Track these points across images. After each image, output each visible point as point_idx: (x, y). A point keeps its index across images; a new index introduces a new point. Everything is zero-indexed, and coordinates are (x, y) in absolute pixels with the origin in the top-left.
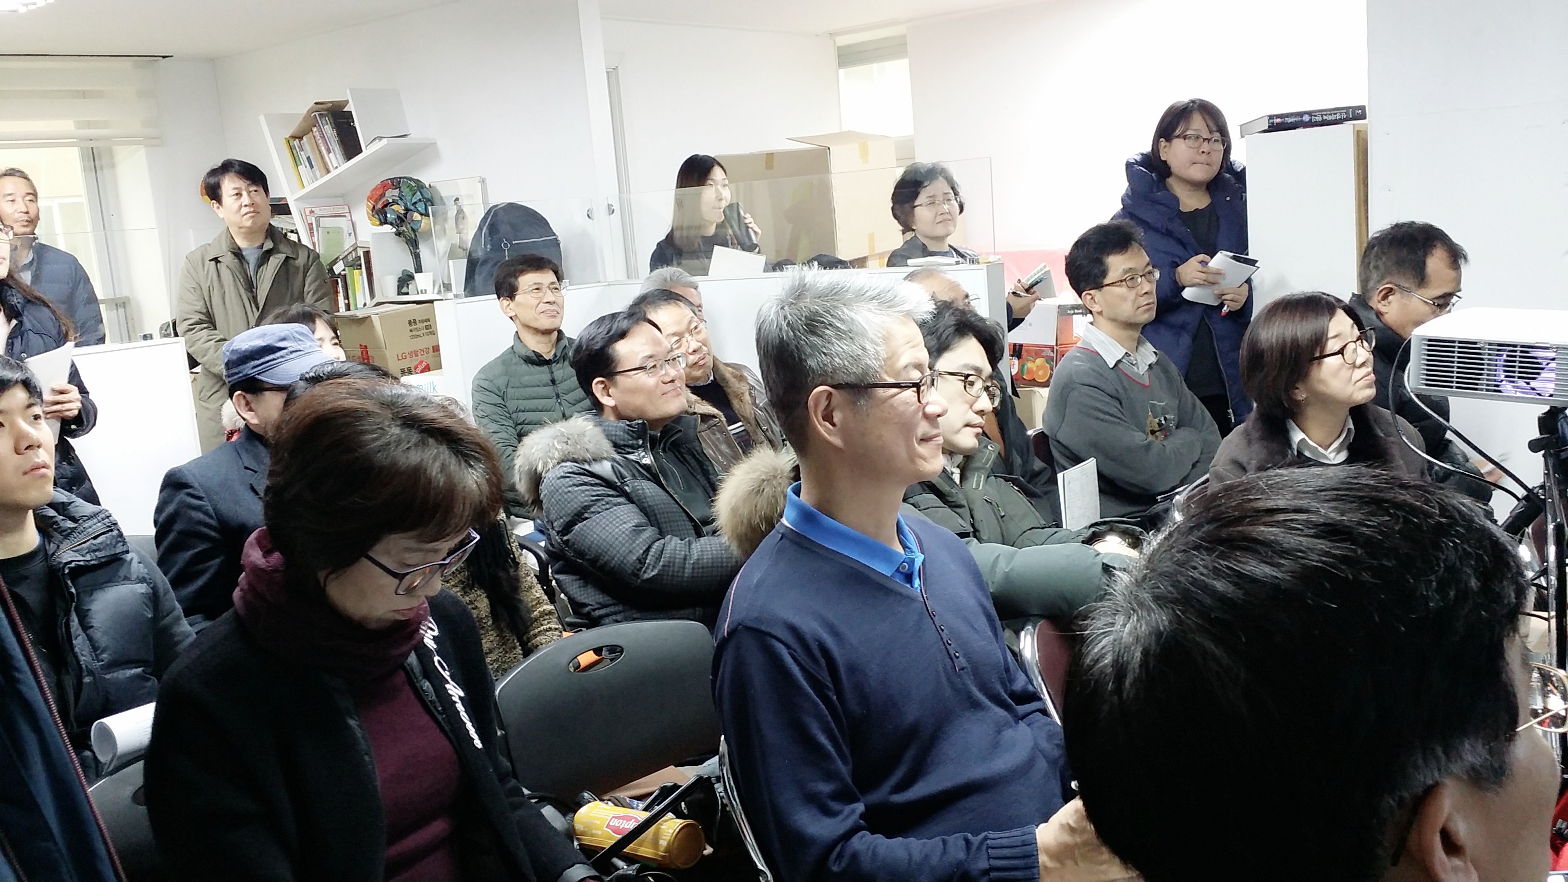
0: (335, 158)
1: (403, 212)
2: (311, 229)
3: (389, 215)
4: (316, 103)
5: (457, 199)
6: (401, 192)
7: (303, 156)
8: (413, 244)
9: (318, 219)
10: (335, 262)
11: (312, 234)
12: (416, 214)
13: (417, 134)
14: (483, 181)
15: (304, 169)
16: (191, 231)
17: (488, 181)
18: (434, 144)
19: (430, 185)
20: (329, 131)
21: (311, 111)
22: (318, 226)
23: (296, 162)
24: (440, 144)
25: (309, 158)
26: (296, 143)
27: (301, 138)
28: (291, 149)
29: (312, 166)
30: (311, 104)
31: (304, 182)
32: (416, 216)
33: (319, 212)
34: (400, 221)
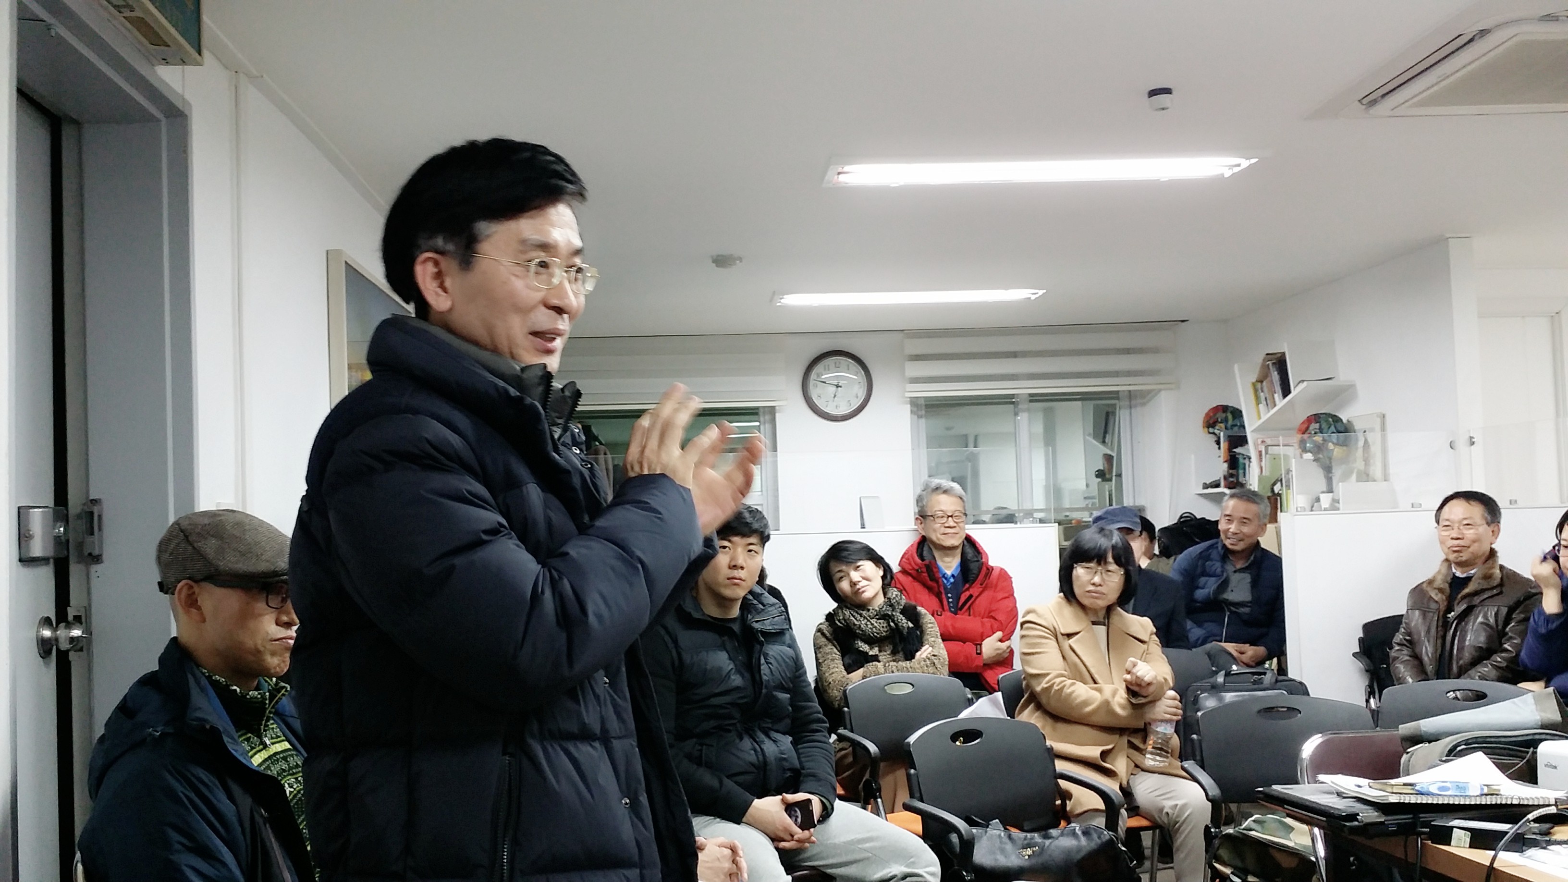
0: (1278, 396)
1: (1322, 442)
2: (1261, 455)
3: (1308, 445)
4: (1267, 354)
6: (1320, 426)
7: (1261, 396)
8: (1328, 470)
9: (1267, 447)
10: (1274, 484)
11: (1261, 460)
12: (1330, 444)
13: (1343, 376)
14: (1383, 417)
15: (1263, 406)
16: (1193, 456)
17: (1388, 419)
18: (1354, 386)
19: (1348, 421)
20: (1275, 376)
21: (1264, 360)
22: (1266, 453)
23: (1258, 401)
24: (1357, 385)
25: (1266, 399)
26: (1259, 385)
27: (1262, 382)
28: (1256, 391)
29: (1267, 405)
30: (1263, 356)
31: (1260, 418)
32: (1331, 446)
33: (1269, 441)
34: (1318, 449)
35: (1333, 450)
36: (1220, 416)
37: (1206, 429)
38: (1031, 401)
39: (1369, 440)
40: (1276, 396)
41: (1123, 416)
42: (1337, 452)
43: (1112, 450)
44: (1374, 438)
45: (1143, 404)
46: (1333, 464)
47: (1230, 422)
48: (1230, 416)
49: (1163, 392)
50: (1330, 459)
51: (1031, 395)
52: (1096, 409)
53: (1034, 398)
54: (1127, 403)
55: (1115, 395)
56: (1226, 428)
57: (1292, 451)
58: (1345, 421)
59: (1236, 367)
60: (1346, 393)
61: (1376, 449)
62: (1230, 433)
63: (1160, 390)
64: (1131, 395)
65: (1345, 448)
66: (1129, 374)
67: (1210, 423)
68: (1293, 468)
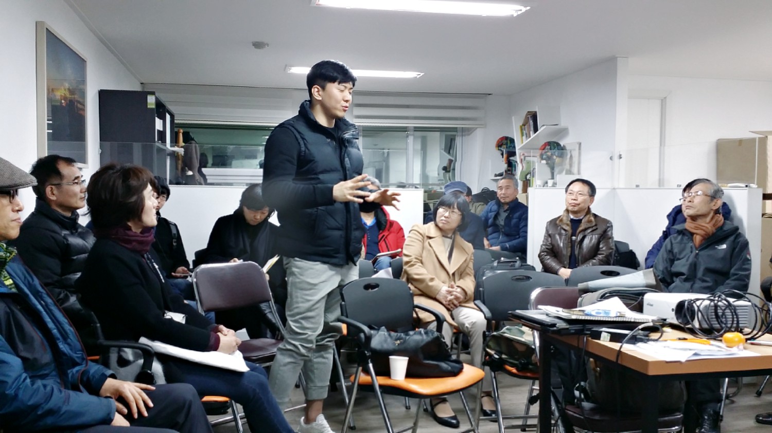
1: (550, 155)
2: (522, 161)
3: (544, 156)
4: (528, 112)
5: (571, 152)
6: (550, 147)
7: (525, 134)
8: (552, 169)
9: (525, 157)
10: (527, 175)
11: (522, 163)
13: (563, 124)
14: (580, 144)
15: (524, 137)
16: (490, 161)
17: (582, 145)
18: (568, 128)
19: (564, 146)
20: (531, 122)
21: (527, 115)
22: (525, 160)
23: (522, 135)
24: (569, 128)
25: (526, 134)
26: (523, 127)
27: (525, 125)
28: (522, 130)
29: (527, 137)
30: (526, 113)
31: (522, 143)
32: (555, 157)
33: (526, 155)
34: (549, 159)
35: (555, 159)
36: (505, 142)
37: (497, 148)
38: (415, 131)
39: (573, 155)
40: (531, 132)
41: (458, 141)
42: (557, 160)
43: (453, 157)
44: (575, 154)
45: (469, 135)
46: (555, 166)
47: (509, 145)
48: (509, 142)
49: (478, 129)
50: (554, 163)
51: (415, 127)
52: (447, 136)
53: (417, 129)
54: (461, 134)
55: (455, 130)
56: (507, 148)
57: (536, 160)
58: (562, 146)
59: (513, 117)
60: (564, 132)
61: (575, 160)
62: (508, 150)
63: (477, 128)
64: (463, 130)
65: (561, 159)
66: (463, 119)
67: (499, 145)
68: (536, 168)
